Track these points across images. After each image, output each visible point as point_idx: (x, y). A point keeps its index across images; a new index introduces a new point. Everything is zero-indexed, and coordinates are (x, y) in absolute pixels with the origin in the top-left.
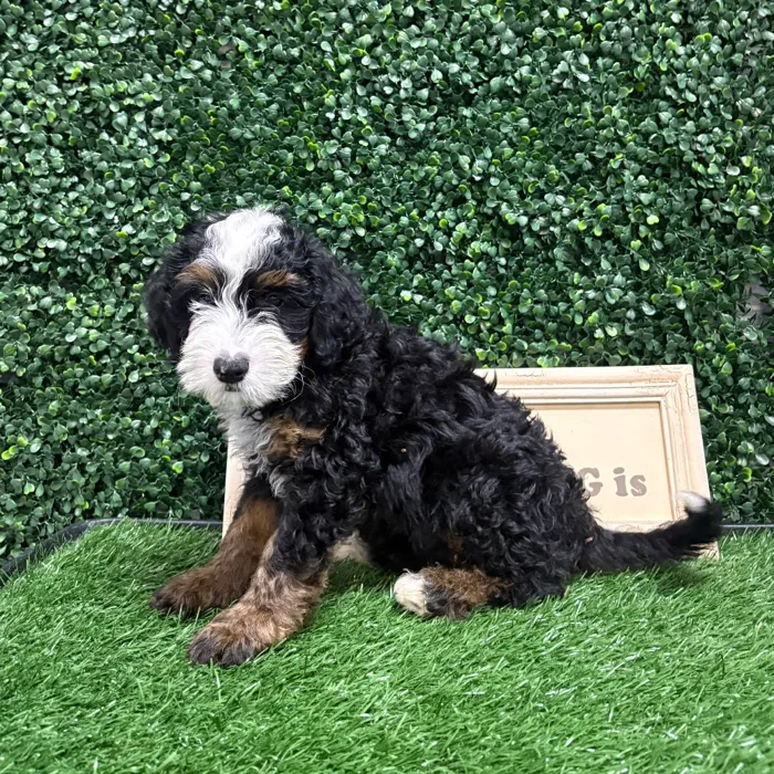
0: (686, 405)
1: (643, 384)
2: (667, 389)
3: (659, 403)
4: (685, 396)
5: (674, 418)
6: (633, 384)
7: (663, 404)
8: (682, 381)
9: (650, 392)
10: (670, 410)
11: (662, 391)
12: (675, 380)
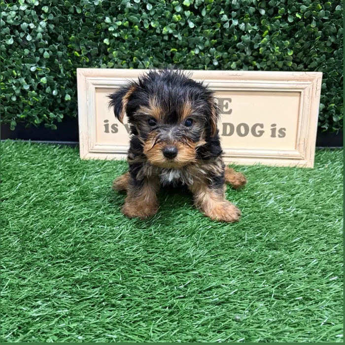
0: (314, 94)
1: (294, 82)
2: (306, 86)
3: (300, 92)
4: (315, 90)
5: (307, 101)
6: (289, 82)
7: (302, 93)
8: (315, 81)
9: (298, 86)
10: (306, 97)
11: (303, 86)
12: (311, 80)
